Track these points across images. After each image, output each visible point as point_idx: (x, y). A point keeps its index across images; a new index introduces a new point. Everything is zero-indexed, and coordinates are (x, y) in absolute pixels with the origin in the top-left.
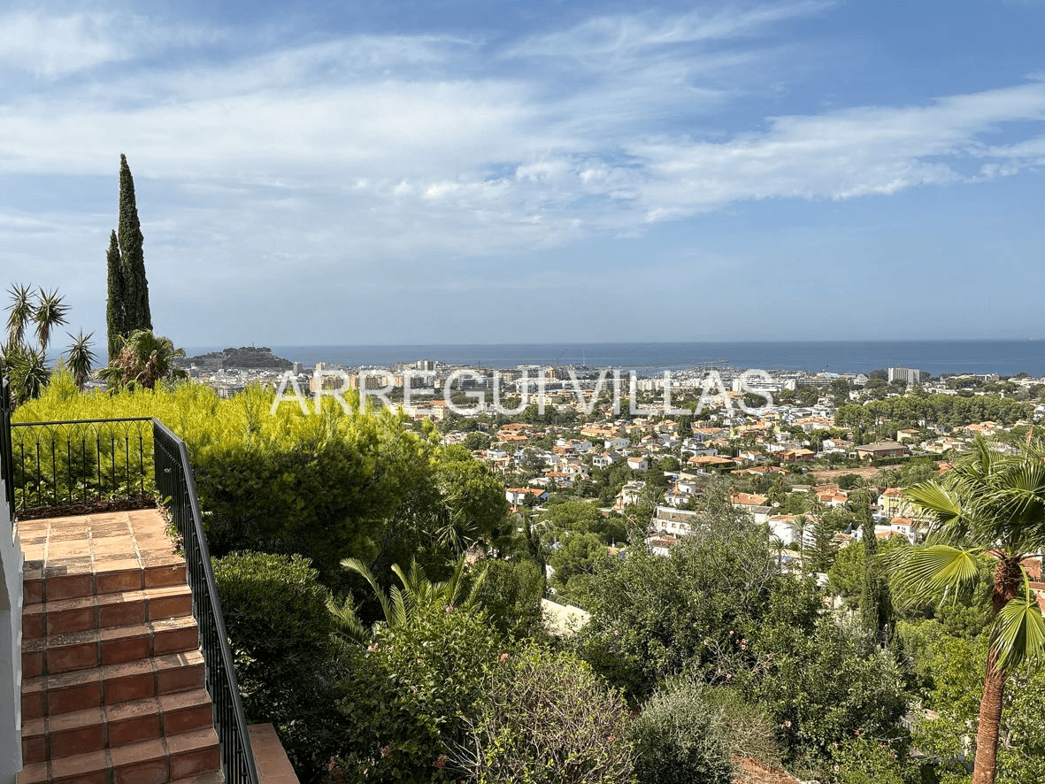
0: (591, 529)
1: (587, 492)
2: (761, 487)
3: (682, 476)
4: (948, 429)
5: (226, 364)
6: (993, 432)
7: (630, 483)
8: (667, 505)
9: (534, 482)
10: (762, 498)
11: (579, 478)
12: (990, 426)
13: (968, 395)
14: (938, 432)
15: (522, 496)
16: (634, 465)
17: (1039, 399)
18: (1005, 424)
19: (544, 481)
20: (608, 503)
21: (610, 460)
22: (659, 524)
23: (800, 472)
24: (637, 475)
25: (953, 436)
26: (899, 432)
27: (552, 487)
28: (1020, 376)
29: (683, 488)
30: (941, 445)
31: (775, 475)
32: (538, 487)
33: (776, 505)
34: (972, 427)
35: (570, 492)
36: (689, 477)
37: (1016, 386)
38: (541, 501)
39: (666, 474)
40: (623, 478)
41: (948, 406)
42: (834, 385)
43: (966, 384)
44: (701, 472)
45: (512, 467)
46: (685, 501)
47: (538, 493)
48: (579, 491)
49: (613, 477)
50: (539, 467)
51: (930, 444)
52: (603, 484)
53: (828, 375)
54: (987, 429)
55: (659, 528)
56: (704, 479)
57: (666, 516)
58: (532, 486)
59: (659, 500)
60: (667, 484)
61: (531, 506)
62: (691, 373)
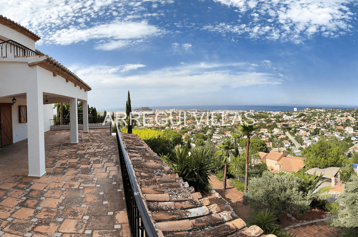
0: (202, 138)
1: (202, 132)
2: (230, 130)
3: (218, 128)
4: (258, 120)
5: (142, 110)
7: (209, 130)
8: (215, 134)
9: (193, 130)
10: (230, 132)
11: (200, 129)
13: (261, 114)
15: (191, 133)
16: (210, 127)
18: (265, 118)
19: (195, 130)
20: (205, 133)
21: (206, 126)
22: (213, 137)
23: (236, 127)
24: (210, 129)
25: (258, 121)
27: (196, 131)
28: (267, 111)
29: (217, 131)
31: (232, 128)
32: (194, 131)
33: (232, 133)
34: (261, 119)
35: (199, 132)
36: (219, 129)
37: (267, 113)
38: (194, 133)
39: (215, 128)
40: (208, 129)
41: (258, 116)
42: (242, 113)
43: (260, 112)
44: (221, 128)
45: (189, 127)
46: (218, 133)
47: (193, 132)
48: (201, 131)
49: (206, 129)
50: (194, 127)
52: (204, 130)
53: (241, 111)
54: (263, 119)
55: (214, 138)
56: (221, 129)
57: (214, 135)
58: (192, 131)
59: (214, 133)
60: (215, 130)
61: (192, 134)
62: (220, 111)
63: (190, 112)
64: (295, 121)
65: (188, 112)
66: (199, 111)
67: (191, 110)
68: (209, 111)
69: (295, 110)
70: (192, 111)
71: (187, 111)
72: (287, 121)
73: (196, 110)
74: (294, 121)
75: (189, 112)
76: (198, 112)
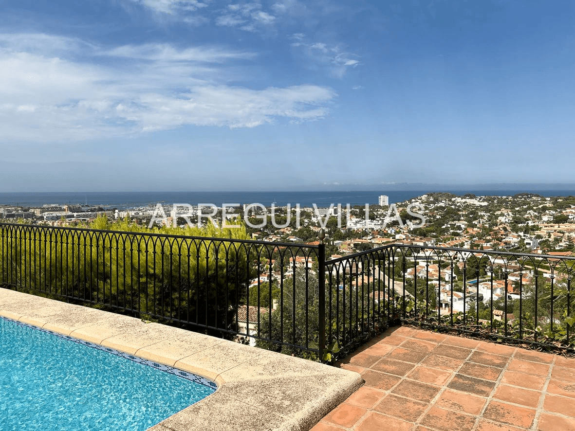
6: (291, 232)
12: (289, 229)
14: (269, 233)
17: (304, 217)
18: (294, 228)
25: (275, 234)
26: (253, 234)
30: (272, 239)
51: (266, 238)
62: (148, 208)
63: (42, 212)
64: (391, 235)
65: (33, 214)
66: (78, 210)
67: (45, 206)
68: (114, 211)
69: (381, 204)
70: (48, 210)
71: (32, 211)
72: (365, 234)
73: (65, 207)
74: (385, 234)
75: (38, 213)
76: (75, 214)
